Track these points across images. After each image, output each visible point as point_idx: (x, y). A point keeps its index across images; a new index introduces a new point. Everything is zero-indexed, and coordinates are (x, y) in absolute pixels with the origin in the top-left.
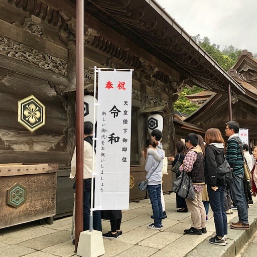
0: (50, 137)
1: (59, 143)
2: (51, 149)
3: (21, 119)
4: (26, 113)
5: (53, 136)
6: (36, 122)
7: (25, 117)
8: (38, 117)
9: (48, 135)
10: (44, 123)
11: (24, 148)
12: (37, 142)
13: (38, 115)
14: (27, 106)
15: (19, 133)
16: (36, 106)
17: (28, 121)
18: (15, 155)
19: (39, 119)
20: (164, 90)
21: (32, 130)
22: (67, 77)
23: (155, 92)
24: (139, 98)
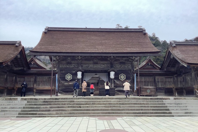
3: (66, 78)
11: (67, 84)
14: (68, 76)
15: (66, 81)
16: (70, 75)
19: (70, 78)
20: (128, 60)
21: (69, 80)
22: (78, 68)
23: (120, 62)
24: (110, 67)
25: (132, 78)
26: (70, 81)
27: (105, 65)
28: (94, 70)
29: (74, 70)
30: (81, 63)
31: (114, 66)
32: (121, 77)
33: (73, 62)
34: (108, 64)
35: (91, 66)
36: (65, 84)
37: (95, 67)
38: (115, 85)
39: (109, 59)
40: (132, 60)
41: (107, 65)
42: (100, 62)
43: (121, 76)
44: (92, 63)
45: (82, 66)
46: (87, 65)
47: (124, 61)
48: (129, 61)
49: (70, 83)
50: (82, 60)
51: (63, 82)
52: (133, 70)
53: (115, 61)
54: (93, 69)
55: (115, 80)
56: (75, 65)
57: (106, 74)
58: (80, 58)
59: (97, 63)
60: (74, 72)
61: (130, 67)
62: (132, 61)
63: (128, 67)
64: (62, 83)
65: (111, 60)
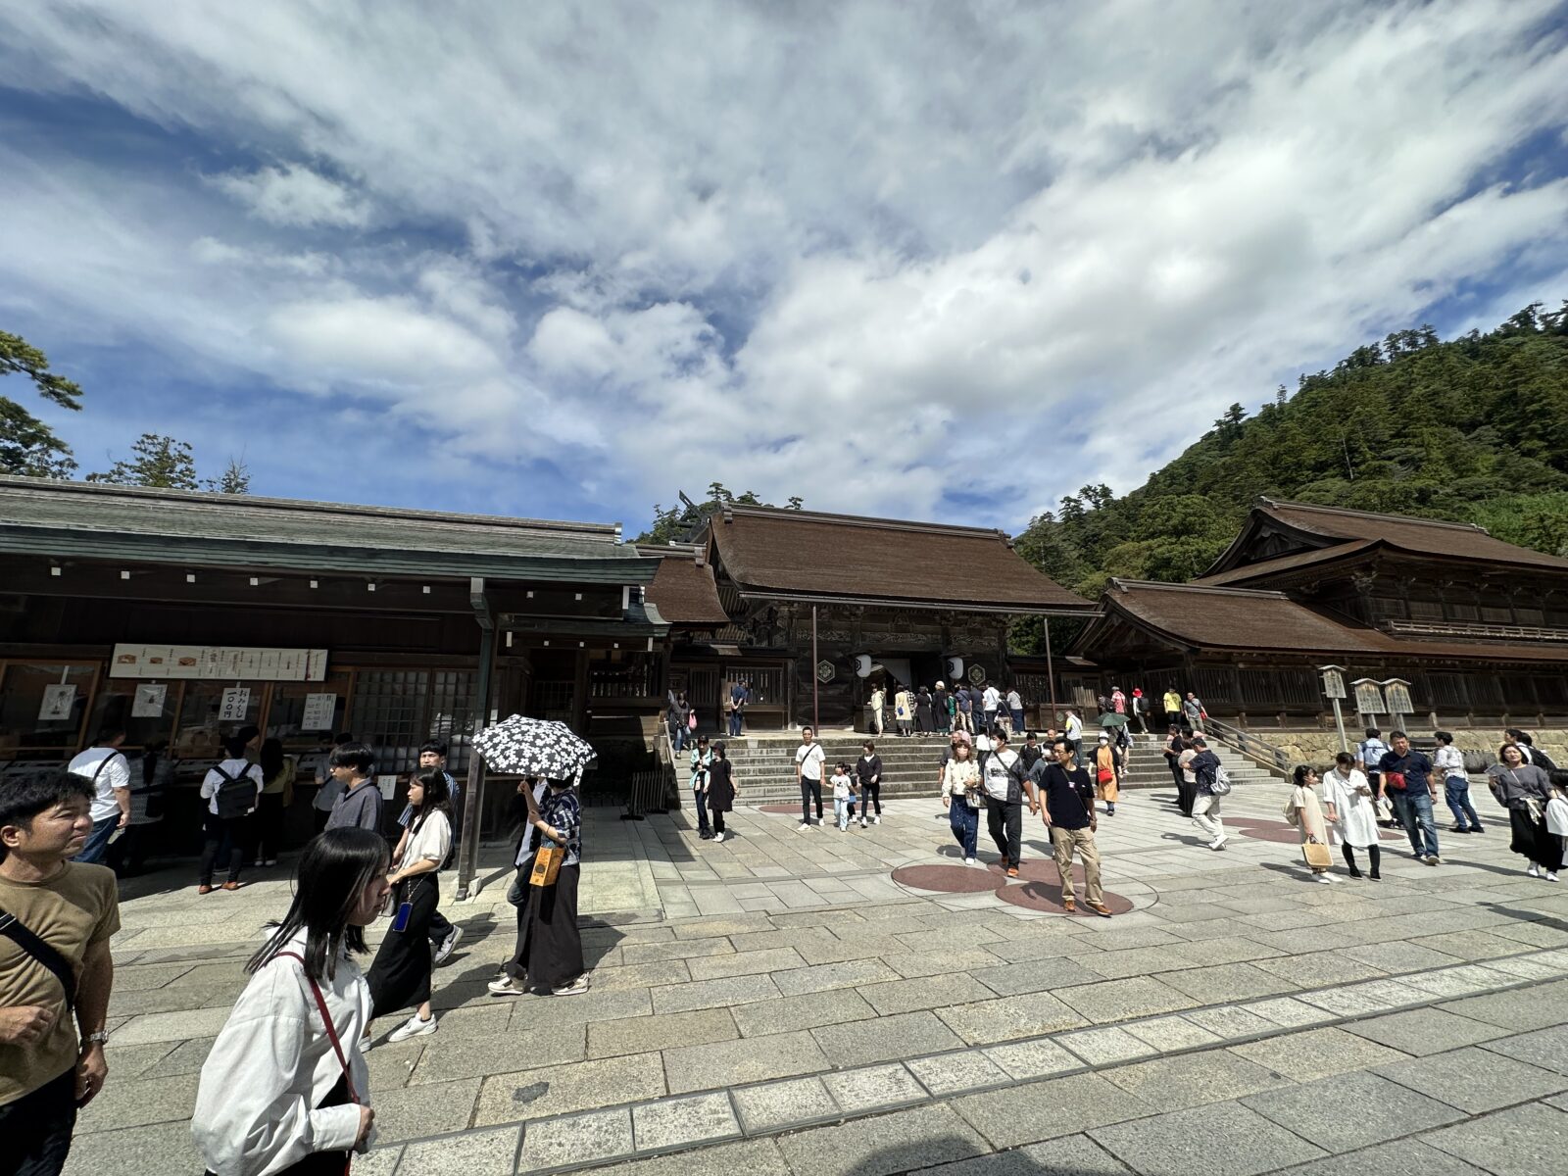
0: (839, 686)
1: (846, 689)
2: (840, 694)
3: (818, 676)
4: (821, 672)
5: (842, 685)
6: (828, 677)
7: (820, 674)
9: (838, 684)
10: (834, 677)
11: (821, 693)
12: (829, 689)
13: (829, 671)
14: (821, 668)
16: (828, 666)
17: (823, 677)
19: (830, 675)
20: (989, 625)
21: (825, 682)
22: (852, 642)
23: (969, 629)
25: (1003, 677)
26: (831, 683)
27: (929, 635)
28: (899, 649)
29: (840, 649)
30: (862, 629)
32: (973, 674)
33: (835, 623)
34: (936, 633)
35: (890, 638)
37: (899, 641)
39: (937, 618)
40: (1001, 624)
41: (935, 636)
43: (972, 671)
44: (892, 628)
45: (864, 638)
46: (878, 635)
47: (979, 626)
48: (992, 627)
49: (830, 692)
50: (867, 619)
51: (807, 687)
52: (1006, 655)
53: (953, 625)
54: (895, 649)
56: (843, 633)
59: (905, 630)
60: (842, 655)
61: (995, 645)
62: (1002, 628)
63: (989, 642)
64: (805, 689)
65: (943, 622)
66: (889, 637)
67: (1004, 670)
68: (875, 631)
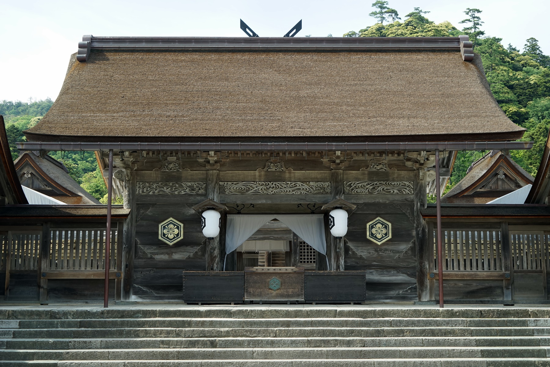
0: (189, 248)
1: (196, 252)
2: (189, 257)
3: (161, 237)
4: (165, 231)
5: (192, 247)
6: (174, 237)
7: (164, 235)
8: (176, 234)
9: (187, 246)
10: (182, 237)
11: (165, 257)
12: (175, 252)
13: (176, 231)
14: (166, 227)
15: (160, 247)
16: (175, 225)
17: (167, 237)
18: (155, 262)
19: (177, 235)
20: (401, 166)
21: (171, 244)
22: (206, 195)
23: (370, 174)
24: (328, 190)
25: (418, 234)
26: (177, 245)
27: (311, 183)
28: (269, 202)
29: (190, 205)
30: (219, 179)
31: (347, 189)
32: (374, 231)
33: (188, 173)
34: (323, 180)
35: (256, 188)
36: (158, 257)
37: (271, 191)
38: (350, 262)
39: (325, 160)
40: (418, 165)
41: (319, 184)
42: (290, 173)
43: (372, 227)
44: (260, 176)
45: (222, 190)
46: (240, 185)
47: (385, 169)
48: (406, 169)
49: (177, 256)
50: (221, 165)
51: (148, 250)
52: (422, 205)
53: (351, 168)
54: (264, 201)
55: (350, 244)
56: (195, 185)
57: (315, 217)
58: (213, 157)
59: (279, 178)
60: (192, 211)
61: (409, 192)
62: (418, 169)
63: (400, 190)
64: (144, 253)
65: (333, 166)
66: (258, 187)
67: (419, 224)
68: (238, 181)
